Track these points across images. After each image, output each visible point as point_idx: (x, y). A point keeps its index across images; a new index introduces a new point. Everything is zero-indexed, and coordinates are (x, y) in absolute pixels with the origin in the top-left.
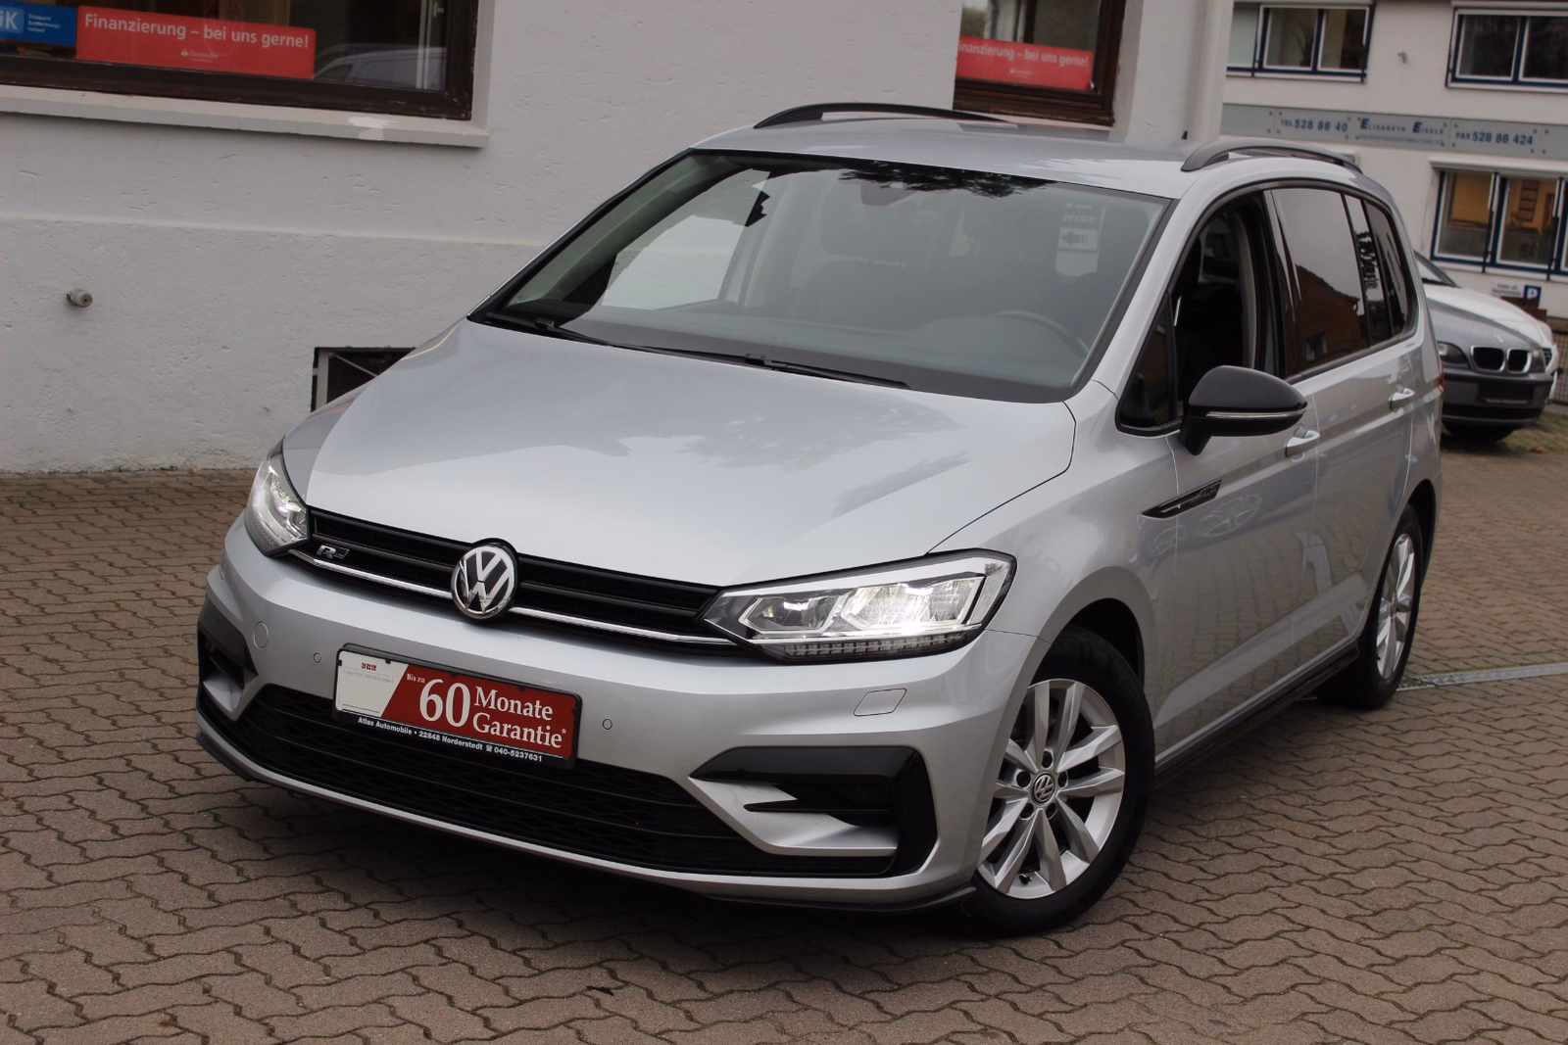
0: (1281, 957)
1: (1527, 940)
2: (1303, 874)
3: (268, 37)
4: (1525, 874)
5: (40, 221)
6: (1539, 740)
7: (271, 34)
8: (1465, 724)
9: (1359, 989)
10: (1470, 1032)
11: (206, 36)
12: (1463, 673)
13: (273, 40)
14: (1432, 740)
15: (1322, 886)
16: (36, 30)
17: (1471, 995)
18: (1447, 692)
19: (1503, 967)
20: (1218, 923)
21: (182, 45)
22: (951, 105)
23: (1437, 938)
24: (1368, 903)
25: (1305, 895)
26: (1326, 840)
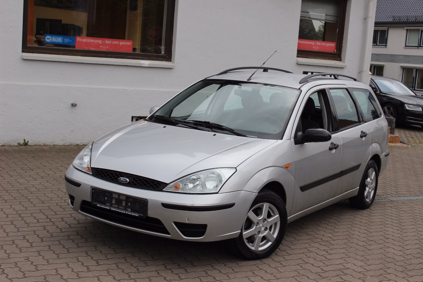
0: (300, 258)
1: (368, 257)
2: (320, 240)
3: (121, 42)
4: (379, 243)
5: (65, 86)
6: (409, 213)
7: (122, 42)
8: (392, 209)
9: (314, 265)
10: (336, 275)
11: (106, 43)
12: (401, 197)
14: (379, 212)
15: (322, 243)
16: (66, 42)
17: (343, 267)
18: (393, 202)
19: (355, 262)
20: (289, 250)
21: (101, 45)
22: (296, 56)
23: (344, 255)
24: (332, 247)
25: (317, 245)
26: (332, 233)
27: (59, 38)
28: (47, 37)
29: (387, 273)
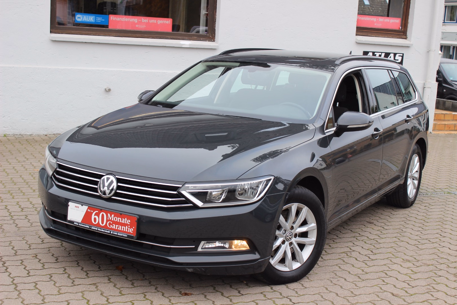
1: (417, 258)
2: (366, 238)
4: (433, 241)
5: (98, 70)
7: (160, 20)
9: (355, 266)
10: (378, 277)
11: (143, 21)
13: (161, 22)
15: (367, 242)
16: (99, 21)
17: (387, 269)
21: (136, 24)
22: (355, 34)
23: (391, 255)
24: (377, 246)
25: (361, 243)
26: (381, 231)
27: (91, 17)
28: (77, 16)
29: (437, 276)
